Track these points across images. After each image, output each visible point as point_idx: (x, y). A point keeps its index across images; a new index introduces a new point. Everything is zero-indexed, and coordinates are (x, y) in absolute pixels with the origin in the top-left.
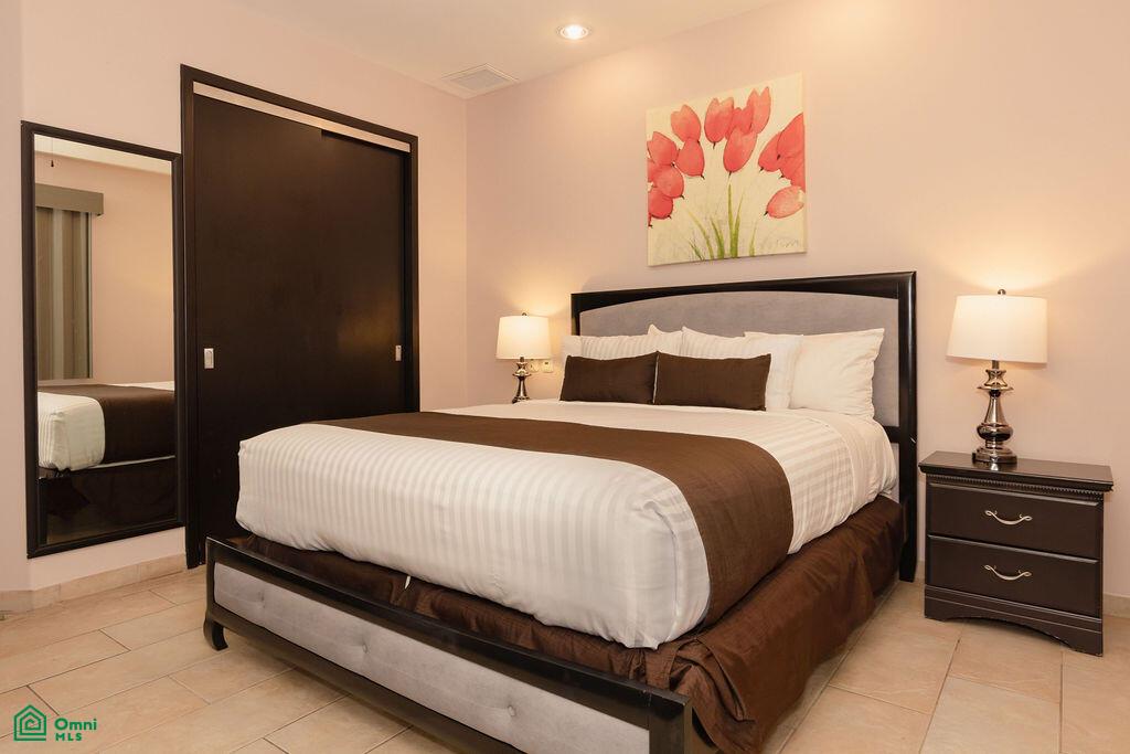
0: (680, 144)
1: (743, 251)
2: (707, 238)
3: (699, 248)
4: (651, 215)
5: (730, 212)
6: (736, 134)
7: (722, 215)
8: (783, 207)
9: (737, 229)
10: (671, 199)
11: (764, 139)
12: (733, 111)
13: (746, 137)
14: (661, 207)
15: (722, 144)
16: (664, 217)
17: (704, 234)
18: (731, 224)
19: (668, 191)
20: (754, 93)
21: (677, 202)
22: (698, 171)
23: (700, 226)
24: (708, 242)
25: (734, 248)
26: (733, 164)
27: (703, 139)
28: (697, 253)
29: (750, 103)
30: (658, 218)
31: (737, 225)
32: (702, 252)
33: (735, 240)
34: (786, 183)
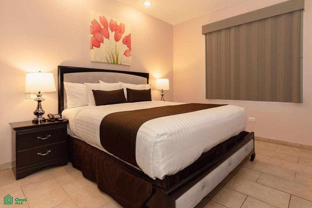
0: (102, 27)
1: (119, 63)
2: (110, 57)
3: (108, 59)
4: (93, 45)
5: (116, 51)
6: (117, 31)
7: (114, 52)
8: (128, 54)
9: (118, 56)
10: (100, 42)
11: (124, 36)
12: (117, 26)
13: (119, 33)
14: (96, 43)
15: (114, 32)
16: (97, 47)
17: (109, 55)
18: (116, 55)
19: (99, 39)
20: (121, 23)
21: (101, 44)
22: (108, 37)
23: (108, 53)
24: (110, 58)
25: (117, 61)
26: (117, 39)
27: (109, 28)
28: (107, 60)
29: (120, 25)
30: (95, 46)
31: (118, 55)
32: (109, 61)
33: (117, 59)
34: (128, 49)
